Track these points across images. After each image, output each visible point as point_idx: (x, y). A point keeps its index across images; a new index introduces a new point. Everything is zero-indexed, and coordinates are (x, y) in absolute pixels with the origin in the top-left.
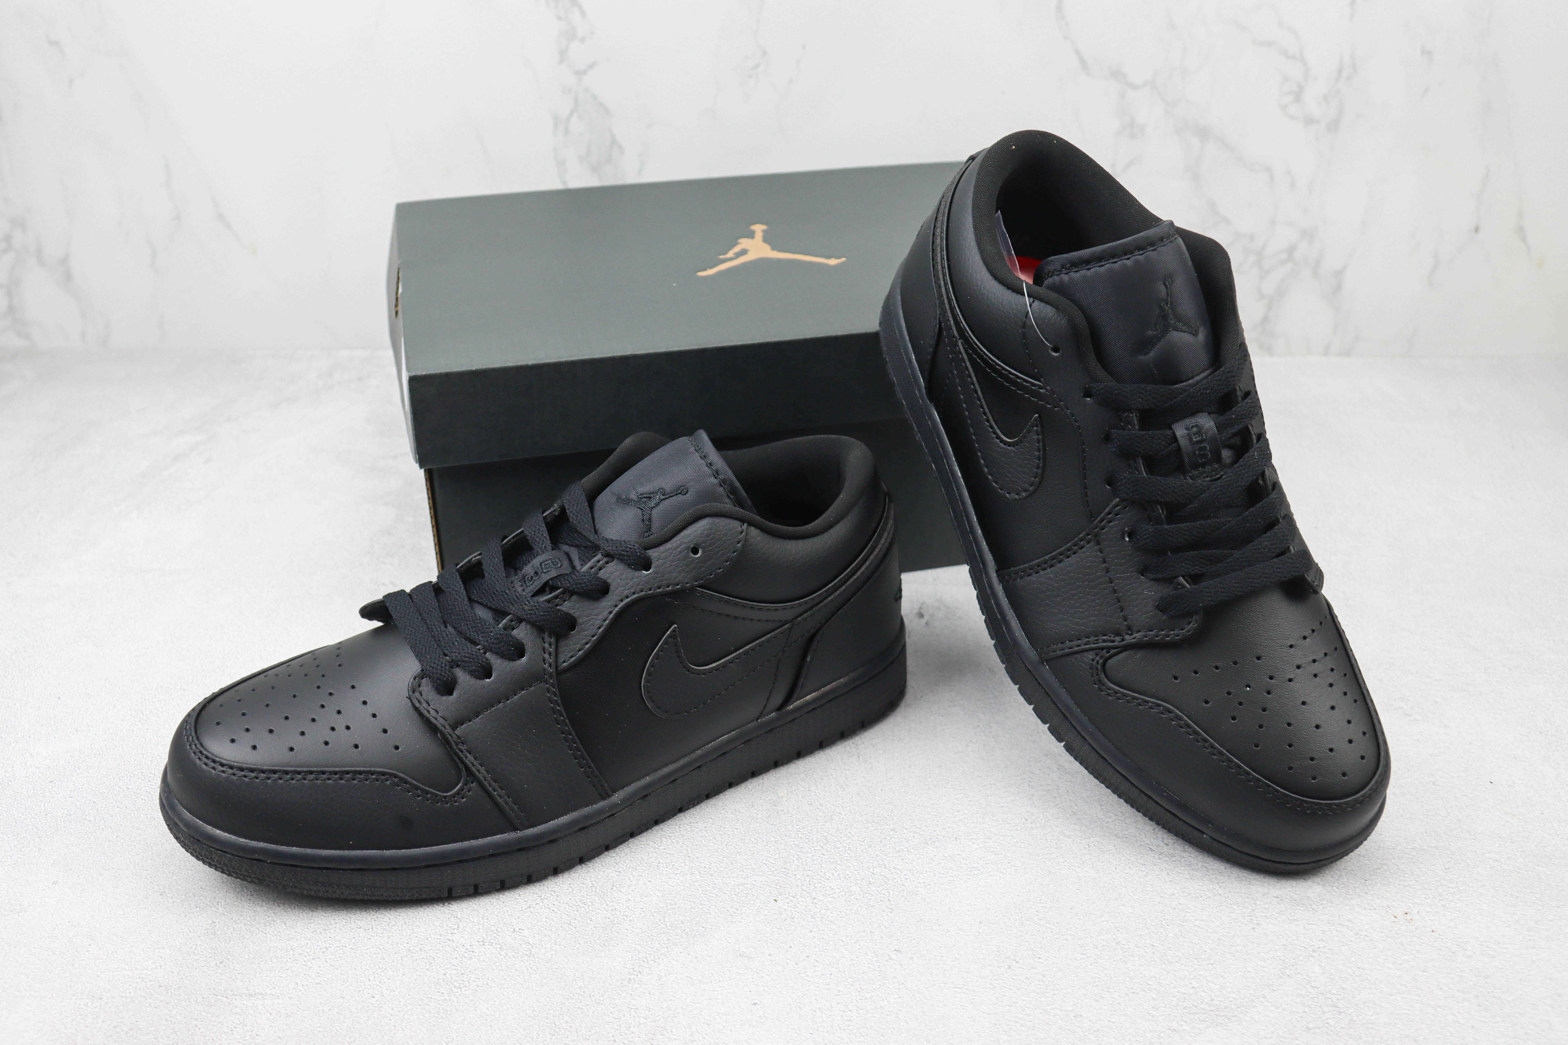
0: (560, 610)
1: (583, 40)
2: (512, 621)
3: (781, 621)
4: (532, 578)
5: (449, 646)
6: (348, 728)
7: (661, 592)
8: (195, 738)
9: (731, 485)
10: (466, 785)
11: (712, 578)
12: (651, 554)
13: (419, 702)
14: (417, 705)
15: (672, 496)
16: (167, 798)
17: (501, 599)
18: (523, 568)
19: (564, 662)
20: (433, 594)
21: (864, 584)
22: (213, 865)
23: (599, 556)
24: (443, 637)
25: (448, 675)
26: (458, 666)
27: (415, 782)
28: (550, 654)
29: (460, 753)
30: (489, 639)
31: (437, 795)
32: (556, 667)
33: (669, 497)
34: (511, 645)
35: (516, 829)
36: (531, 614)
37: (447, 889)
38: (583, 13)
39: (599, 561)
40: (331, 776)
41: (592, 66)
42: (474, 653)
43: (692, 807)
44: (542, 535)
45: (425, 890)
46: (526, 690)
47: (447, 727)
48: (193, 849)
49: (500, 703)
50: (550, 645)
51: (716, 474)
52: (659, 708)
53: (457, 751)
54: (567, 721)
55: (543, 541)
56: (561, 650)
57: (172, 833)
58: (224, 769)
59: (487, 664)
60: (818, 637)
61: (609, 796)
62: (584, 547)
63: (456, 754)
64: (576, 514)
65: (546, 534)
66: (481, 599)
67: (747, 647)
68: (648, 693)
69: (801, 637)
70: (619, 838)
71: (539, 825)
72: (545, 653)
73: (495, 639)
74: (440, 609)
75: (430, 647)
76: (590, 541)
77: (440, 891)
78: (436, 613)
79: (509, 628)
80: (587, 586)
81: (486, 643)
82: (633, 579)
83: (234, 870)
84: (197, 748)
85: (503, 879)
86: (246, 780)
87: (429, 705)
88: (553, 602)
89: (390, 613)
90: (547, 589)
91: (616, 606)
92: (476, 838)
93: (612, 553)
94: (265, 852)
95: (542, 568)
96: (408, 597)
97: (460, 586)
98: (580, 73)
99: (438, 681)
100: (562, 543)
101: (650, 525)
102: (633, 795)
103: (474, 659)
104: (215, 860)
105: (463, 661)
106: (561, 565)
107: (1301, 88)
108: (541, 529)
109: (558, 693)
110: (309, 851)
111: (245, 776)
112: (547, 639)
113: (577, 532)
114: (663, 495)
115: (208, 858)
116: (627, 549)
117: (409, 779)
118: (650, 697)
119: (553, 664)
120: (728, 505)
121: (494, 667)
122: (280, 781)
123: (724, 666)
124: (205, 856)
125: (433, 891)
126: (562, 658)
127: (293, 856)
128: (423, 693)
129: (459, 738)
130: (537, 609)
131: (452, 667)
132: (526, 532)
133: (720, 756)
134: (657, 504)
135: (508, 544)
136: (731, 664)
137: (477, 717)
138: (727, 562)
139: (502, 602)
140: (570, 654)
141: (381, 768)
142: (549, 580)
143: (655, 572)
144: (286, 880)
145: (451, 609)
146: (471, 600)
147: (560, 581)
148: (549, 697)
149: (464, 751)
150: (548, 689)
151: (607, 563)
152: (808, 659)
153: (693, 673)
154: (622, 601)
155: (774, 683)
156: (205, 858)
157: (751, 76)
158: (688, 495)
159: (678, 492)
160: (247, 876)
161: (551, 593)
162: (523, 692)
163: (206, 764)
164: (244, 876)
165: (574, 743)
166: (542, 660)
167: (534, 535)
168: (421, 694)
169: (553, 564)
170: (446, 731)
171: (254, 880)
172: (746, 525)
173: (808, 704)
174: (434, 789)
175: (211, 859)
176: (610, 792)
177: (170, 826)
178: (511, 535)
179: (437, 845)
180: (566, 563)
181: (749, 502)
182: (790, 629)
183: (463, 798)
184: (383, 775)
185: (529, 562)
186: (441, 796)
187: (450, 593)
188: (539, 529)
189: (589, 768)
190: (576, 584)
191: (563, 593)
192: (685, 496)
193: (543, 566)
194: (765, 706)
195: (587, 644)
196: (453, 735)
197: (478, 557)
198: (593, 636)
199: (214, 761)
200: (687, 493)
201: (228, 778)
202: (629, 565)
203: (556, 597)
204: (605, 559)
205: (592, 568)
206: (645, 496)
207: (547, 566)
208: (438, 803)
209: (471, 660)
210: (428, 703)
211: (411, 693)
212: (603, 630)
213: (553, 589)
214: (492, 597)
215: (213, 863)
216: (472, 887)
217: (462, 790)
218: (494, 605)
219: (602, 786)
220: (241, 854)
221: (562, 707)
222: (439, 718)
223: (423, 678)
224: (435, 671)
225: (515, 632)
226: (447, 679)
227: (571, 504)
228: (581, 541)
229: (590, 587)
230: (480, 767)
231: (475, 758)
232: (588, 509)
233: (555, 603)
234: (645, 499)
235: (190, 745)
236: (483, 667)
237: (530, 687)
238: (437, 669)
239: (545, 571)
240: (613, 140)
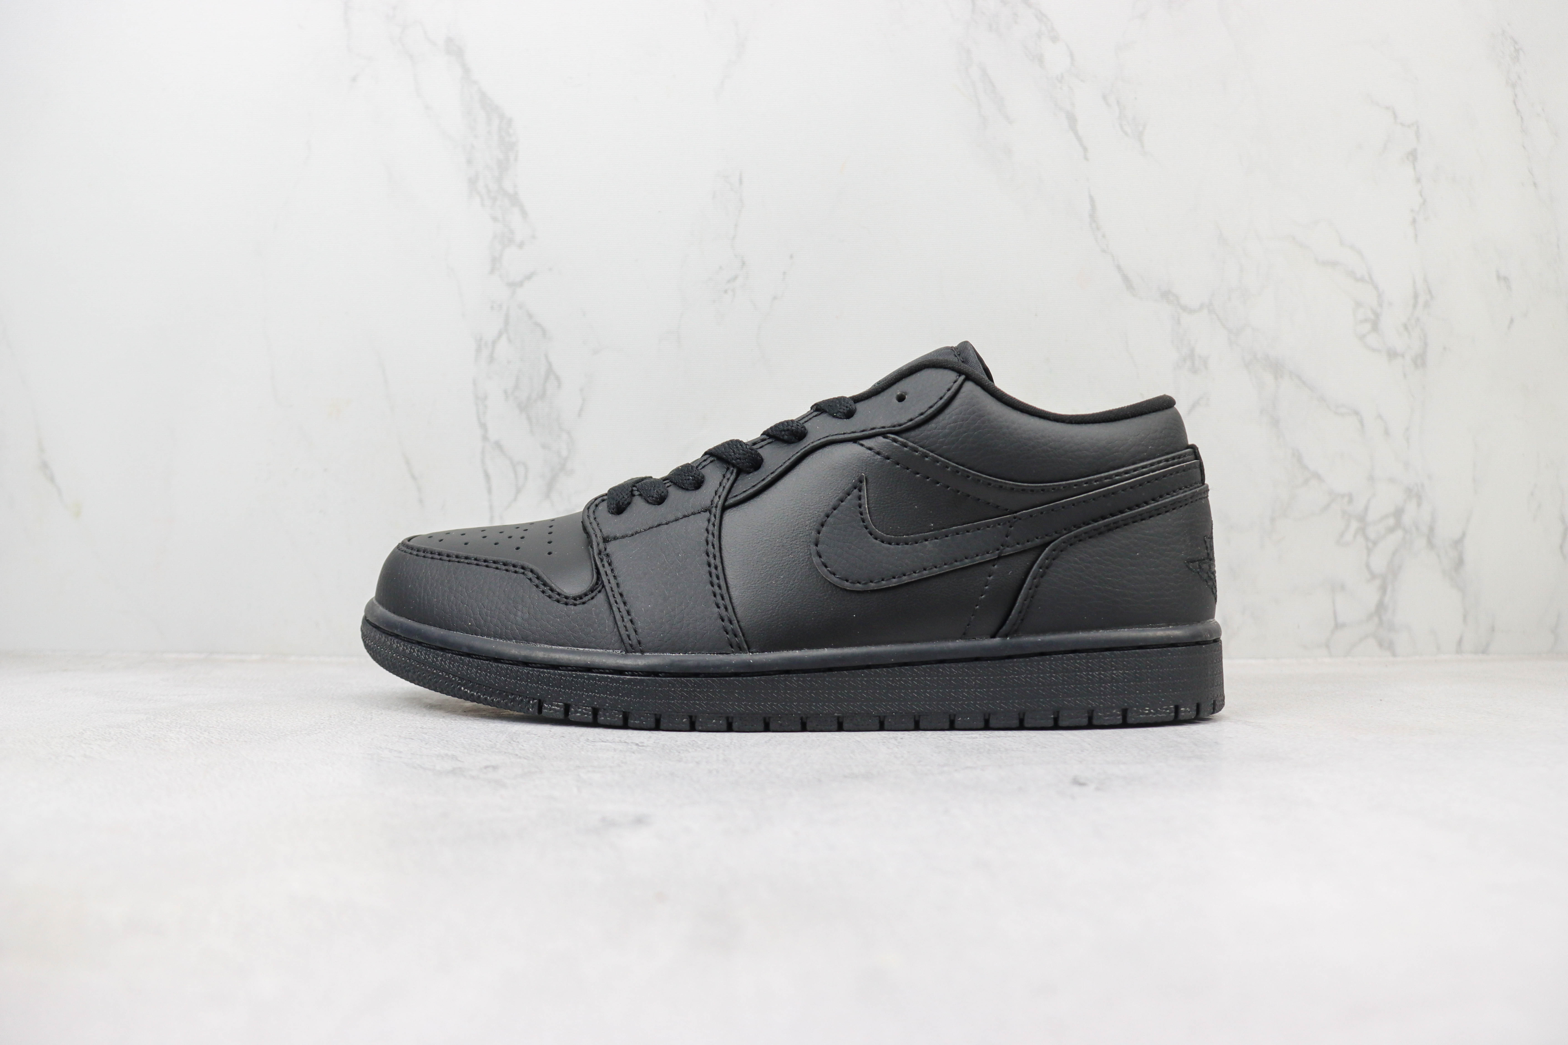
0: (755, 451)
1: (521, 245)
6: (522, 537)
7: (851, 437)
10: (592, 591)
11: (911, 424)
19: (735, 496)
28: (724, 487)
29: (599, 562)
31: (560, 595)
32: (725, 500)
34: (690, 475)
35: (624, 650)
37: (537, 701)
38: (524, 214)
39: (809, 415)
41: (529, 277)
46: (688, 517)
47: (600, 538)
49: (658, 526)
50: (728, 480)
52: (825, 566)
53: (598, 559)
56: (736, 486)
59: (664, 493)
61: (741, 651)
63: (596, 563)
67: (951, 529)
72: (720, 486)
82: (831, 426)
85: (596, 707)
91: (805, 447)
92: (580, 646)
93: (823, 406)
98: (514, 285)
102: (772, 663)
103: (655, 489)
107: (1377, 315)
109: (717, 524)
112: (728, 475)
117: (543, 575)
118: (818, 552)
119: (723, 497)
121: (669, 495)
123: (917, 542)
126: (734, 493)
129: (606, 549)
136: (925, 542)
137: (632, 535)
138: (931, 407)
140: (744, 490)
143: (854, 420)
148: (707, 527)
149: (605, 561)
150: (709, 518)
153: (876, 539)
154: (812, 443)
157: (726, 292)
162: (684, 518)
165: (718, 579)
166: (714, 492)
172: (963, 376)
173: (1038, 646)
176: (744, 646)
182: (1010, 522)
183: (584, 603)
184: (523, 569)
186: (564, 596)
189: (726, 611)
191: (766, 439)
194: (971, 623)
195: (763, 480)
196: (599, 545)
198: (772, 474)
208: (558, 602)
212: (783, 469)
217: (586, 596)
219: (736, 636)
221: (717, 539)
222: (597, 530)
226: (623, 502)
230: (612, 578)
236: (659, 495)
237: (693, 514)
240: (550, 370)
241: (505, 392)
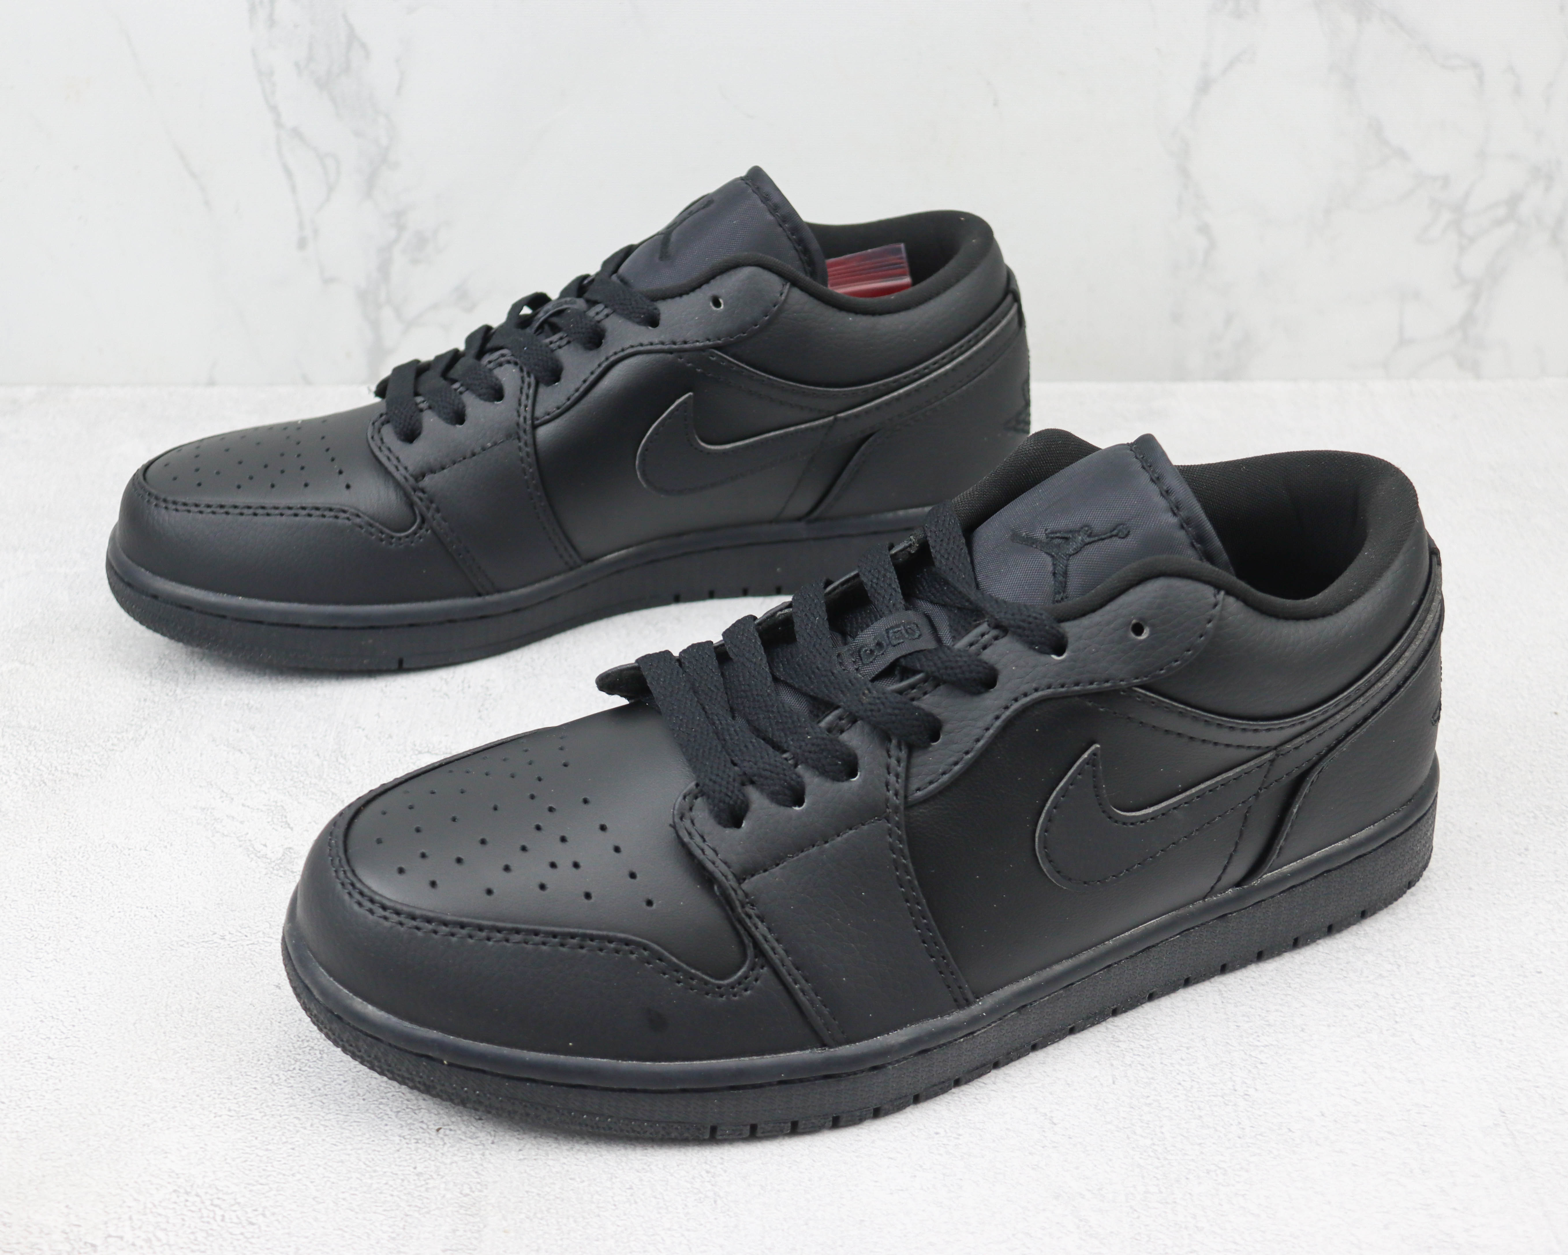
0: (918, 708)
2: (841, 718)
3: (1259, 748)
4: (872, 651)
5: (740, 750)
6: (576, 865)
7: (1078, 691)
8: (344, 861)
9: (1198, 527)
10: (752, 969)
11: (1162, 675)
12: (1067, 630)
13: (690, 834)
14: (686, 839)
15: (1103, 539)
16: (296, 947)
17: (824, 682)
18: (857, 635)
19: (919, 789)
20: (715, 663)
21: (1392, 695)
22: (358, 1057)
23: (984, 627)
24: (730, 735)
25: (737, 796)
26: (752, 783)
27: (674, 959)
28: (897, 776)
29: (747, 920)
30: (803, 744)
31: (706, 983)
32: (906, 797)
33: (1098, 540)
34: (837, 758)
35: (824, 1045)
36: (872, 710)
37: (709, 1127)
39: (983, 635)
40: (548, 940)
42: (778, 764)
43: (1091, 1027)
44: (890, 585)
45: (676, 1126)
46: (856, 829)
47: (731, 877)
48: (330, 1030)
49: (813, 846)
50: (899, 761)
51: (1175, 509)
52: (1059, 872)
53: (743, 916)
54: (916, 883)
55: (891, 595)
56: (914, 770)
57: (299, 1001)
58: (387, 914)
59: (798, 783)
60: (1314, 776)
61: (968, 1003)
62: (959, 609)
63: (741, 922)
64: (946, 556)
65: (896, 584)
66: (792, 678)
67: (1202, 786)
68: (1045, 848)
69: (1287, 775)
70: (977, 1068)
71: (859, 1041)
72: (889, 773)
73: (813, 745)
74: (726, 688)
75: (710, 749)
76: (968, 600)
77: (699, 1129)
78: (720, 694)
79: (836, 729)
80: (963, 673)
81: (798, 751)
82: (1034, 667)
83: (390, 1068)
84: (347, 877)
85: (796, 1119)
86: (420, 934)
87: (704, 841)
88: (907, 694)
89: (648, 687)
90: (896, 672)
91: (1007, 708)
92: (761, 1053)
93: (1005, 623)
94: (441, 1046)
95: (888, 637)
96: (677, 664)
97: (760, 656)
99: (721, 804)
100: (919, 598)
101: (1066, 582)
102: (1007, 1002)
103: (778, 774)
104: (363, 1050)
105: (760, 776)
106: (920, 636)
108: (888, 575)
109: (905, 837)
110: (506, 1051)
111: (418, 928)
112: (894, 752)
113: (947, 583)
114: (1089, 536)
115: (351, 1045)
116: (1031, 619)
117: (666, 954)
118: (1047, 855)
119: (902, 792)
120: (1191, 558)
121: (808, 790)
122: (470, 941)
123: (1164, 813)
124: (348, 1041)
125: (688, 1129)
126: (915, 784)
127: (481, 1057)
128: (695, 821)
129: (747, 895)
130: (883, 704)
131: (743, 784)
132: (864, 579)
133: (1142, 951)
134: (1077, 551)
135: (834, 593)
136: (1175, 811)
137: (777, 865)
138: (1189, 650)
139: (826, 686)
140: (929, 779)
141: (623, 932)
142: (900, 658)
143: (1070, 659)
144: (466, 1092)
145: (744, 691)
146: (776, 679)
147: (919, 660)
148: (890, 844)
149: (754, 917)
150: (890, 829)
151: (996, 638)
152: (1295, 810)
153: (1116, 822)
154: (1016, 700)
155: (1237, 844)
156: (347, 1045)
158: (1129, 539)
159: (1114, 533)
160: (408, 1079)
161: (901, 680)
162: (851, 832)
163: (360, 904)
164: (403, 1077)
165: (924, 918)
166: (884, 785)
167: (877, 584)
168: (693, 822)
169: (907, 632)
170: (727, 884)
171: (418, 1085)
172: (1222, 593)
173: (1284, 878)
174: (703, 973)
175: (357, 1047)
176: (970, 996)
177: (298, 990)
178: (838, 579)
179: (701, 1059)
180: (926, 630)
181: (1225, 557)
182: (1272, 761)
183: (746, 990)
184: (627, 944)
185: (868, 626)
186: (714, 984)
187: (743, 664)
188: (884, 576)
189: (944, 958)
190: (946, 668)
191: (925, 680)
192: (1124, 541)
193: (891, 635)
194: (1219, 879)
195: (956, 763)
196: (737, 891)
197: (786, 611)
198: (967, 753)
199: (372, 901)
200: (1127, 535)
201: (391, 927)
202: (1031, 645)
203: (912, 687)
204: (994, 633)
205: (971, 645)
206: (1058, 535)
207: (897, 635)
208: (707, 994)
209: (773, 775)
210: (702, 837)
211: (677, 820)
212: (984, 745)
213: (907, 672)
214: (810, 678)
215: (358, 1054)
216: (748, 1128)
217: (746, 978)
218: (812, 690)
219: (960, 988)
220: (401, 1045)
221: (909, 860)
222: (718, 862)
223: (696, 798)
224: (717, 788)
225: (844, 737)
226: (736, 802)
227: (938, 540)
228: (953, 597)
229: (968, 675)
230: (776, 945)
231: (770, 930)
232: (965, 550)
233: (909, 696)
234: (1059, 541)
235: (336, 871)
236: (791, 788)
237: (863, 825)
238: (720, 785)
239: (895, 642)
240: (352, 36)
241: (297, 65)
